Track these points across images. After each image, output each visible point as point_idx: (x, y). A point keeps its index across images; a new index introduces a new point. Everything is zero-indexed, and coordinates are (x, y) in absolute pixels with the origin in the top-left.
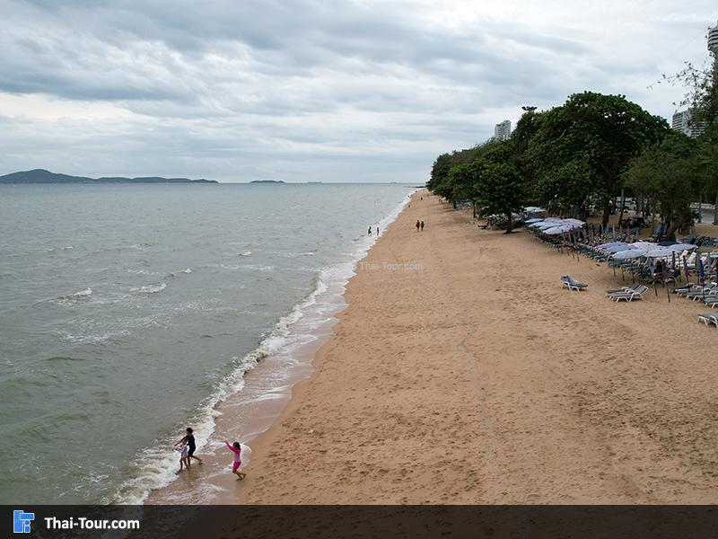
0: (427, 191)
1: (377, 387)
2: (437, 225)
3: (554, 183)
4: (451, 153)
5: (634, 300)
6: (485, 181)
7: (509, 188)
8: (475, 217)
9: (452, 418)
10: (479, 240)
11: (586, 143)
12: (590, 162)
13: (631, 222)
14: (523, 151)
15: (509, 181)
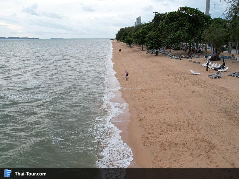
0: (116, 41)
1: (149, 112)
2: (129, 53)
3: (173, 38)
4: (124, 28)
5: (218, 78)
6: (149, 38)
7: (158, 40)
8: (140, 50)
9: (186, 122)
10: (148, 58)
11: (185, 24)
12: (186, 31)
13: (197, 51)
14: (156, 27)
15: (158, 38)
